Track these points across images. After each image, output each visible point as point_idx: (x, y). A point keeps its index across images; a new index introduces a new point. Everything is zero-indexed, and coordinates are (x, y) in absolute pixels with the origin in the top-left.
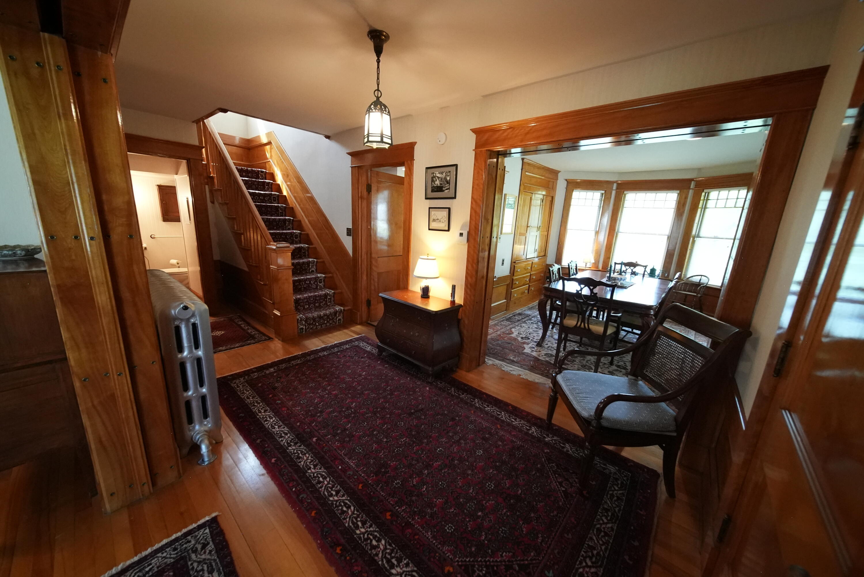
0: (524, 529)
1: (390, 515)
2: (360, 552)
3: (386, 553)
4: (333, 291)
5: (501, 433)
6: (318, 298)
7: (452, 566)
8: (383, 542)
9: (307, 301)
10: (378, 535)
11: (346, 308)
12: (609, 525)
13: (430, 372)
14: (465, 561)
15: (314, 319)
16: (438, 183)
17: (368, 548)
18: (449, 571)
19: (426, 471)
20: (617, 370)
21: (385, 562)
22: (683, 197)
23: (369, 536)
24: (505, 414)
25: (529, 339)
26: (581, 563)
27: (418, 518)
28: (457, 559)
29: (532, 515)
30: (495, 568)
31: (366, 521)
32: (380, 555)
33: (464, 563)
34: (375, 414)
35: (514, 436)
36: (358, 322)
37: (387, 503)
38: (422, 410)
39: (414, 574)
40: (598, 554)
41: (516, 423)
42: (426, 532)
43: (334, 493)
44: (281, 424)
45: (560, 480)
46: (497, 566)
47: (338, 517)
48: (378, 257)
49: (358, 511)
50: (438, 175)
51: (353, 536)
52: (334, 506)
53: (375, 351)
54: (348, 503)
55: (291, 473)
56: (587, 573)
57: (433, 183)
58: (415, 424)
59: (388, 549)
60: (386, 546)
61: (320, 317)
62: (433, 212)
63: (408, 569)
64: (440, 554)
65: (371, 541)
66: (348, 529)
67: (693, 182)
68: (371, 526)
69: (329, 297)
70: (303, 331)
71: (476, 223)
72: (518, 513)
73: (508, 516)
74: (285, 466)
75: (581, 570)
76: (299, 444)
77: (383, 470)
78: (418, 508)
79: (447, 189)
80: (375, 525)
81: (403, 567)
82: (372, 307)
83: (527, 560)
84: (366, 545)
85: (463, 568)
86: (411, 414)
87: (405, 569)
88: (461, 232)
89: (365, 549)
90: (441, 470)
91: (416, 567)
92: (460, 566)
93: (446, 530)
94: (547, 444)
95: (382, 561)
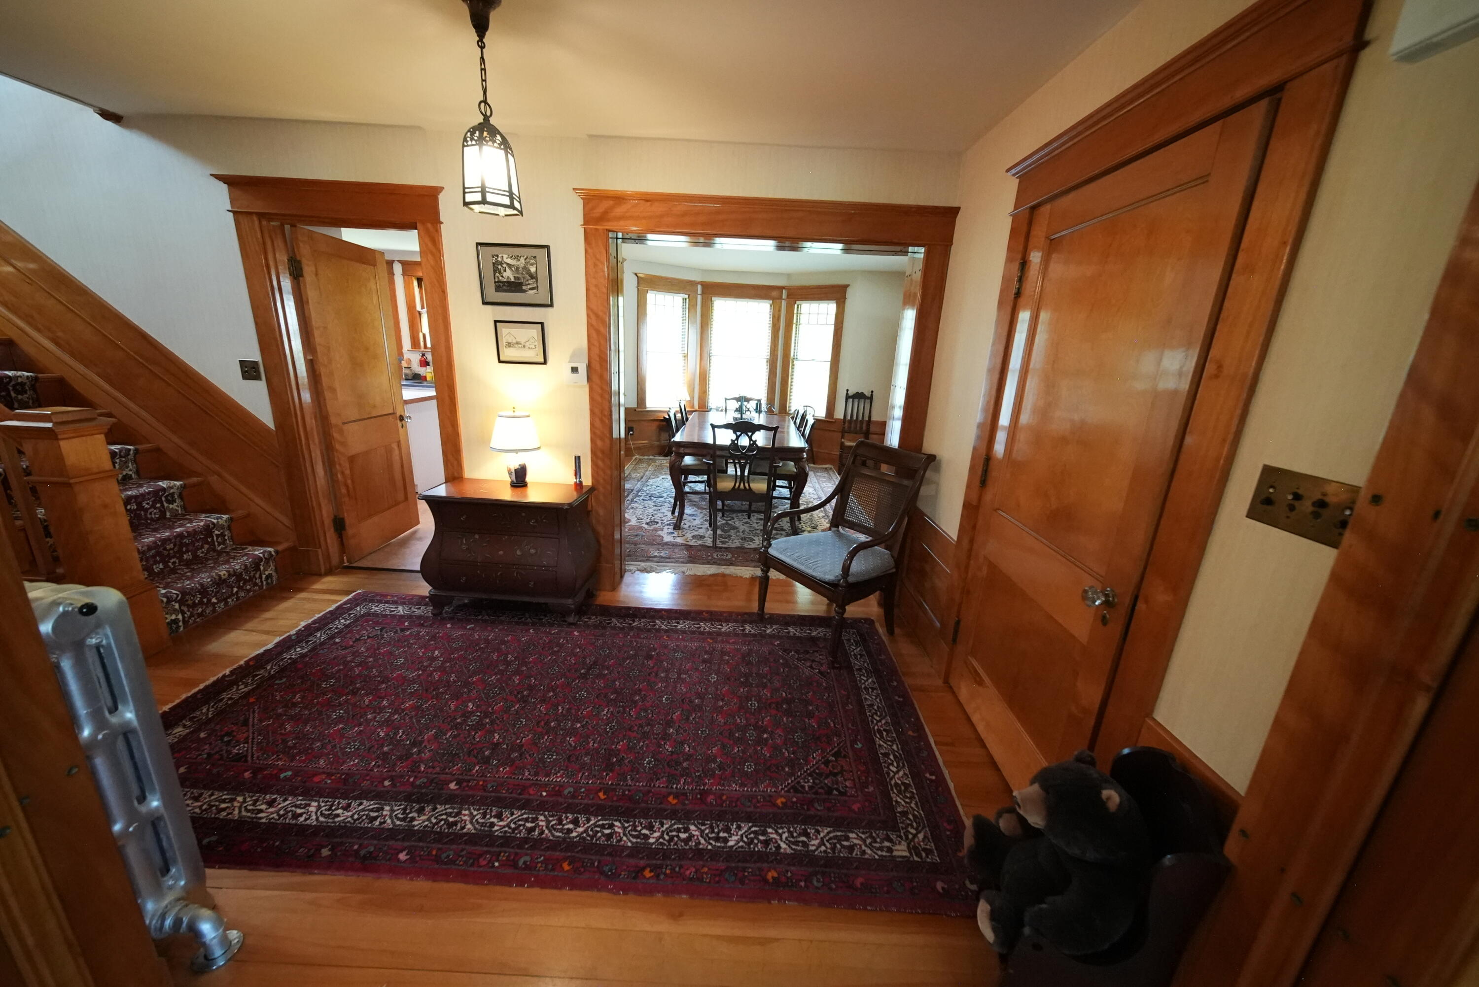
0: (814, 724)
1: (674, 798)
2: (677, 855)
3: (707, 835)
4: (225, 517)
5: (719, 646)
6: (186, 541)
7: (782, 796)
8: (692, 827)
9: (158, 554)
10: (681, 826)
11: (280, 548)
12: (870, 680)
13: (572, 606)
14: (789, 784)
15: (203, 590)
16: (509, 275)
17: (682, 846)
18: (782, 803)
19: (671, 730)
20: (777, 534)
21: (714, 843)
22: (777, 310)
23: (670, 834)
24: (705, 624)
25: (657, 523)
26: (872, 722)
27: (709, 780)
28: (780, 787)
29: (811, 708)
30: (817, 771)
31: (651, 823)
32: (702, 841)
33: (789, 787)
34: (525, 701)
35: (733, 643)
36: (323, 570)
37: (658, 789)
38: (595, 663)
39: (753, 829)
40: (878, 707)
41: (725, 628)
42: (729, 787)
43: (571, 826)
44: (344, 802)
45: (808, 664)
46: (817, 768)
47: (608, 845)
48: (344, 424)
49: (628, 822)
50: (509, 261)
51: (651, 848)
52: (589, 838)
53: (426, 611)
54: (605, 822)
55: (463, 850)
56: (881, 726)
57: (497, 274)
58: (602, 685)
59: (705, 829)
60: (699, 829)
61: (220, 582)
62: (504, 330)
63: (743, 831)
64: (761, 796)
65: (678, 836)
66: (637, 847)
67: (784, 291)
68: (662, 824)
69: (217, 532)
70: (178, 627)
71: (600, 350)
72: (798, 714)
73: (791, 722)
74: (439, 849)
75: (876, 728)
76: (427, 809)
77: (615, 760)
78: (698, 771)
79: (531, 289)
80: (666, 819)
81: (737, 833)
82: (350, 531)
83: (835, 747)
84: (676, 844)
85: (792, 791)
86: (584, 677)
87: (740, 833)
88: (574, 365)
89: (679, 850)
90: (688, 719)
91: (750, 822)
92: (788, 791)
93: (747, 771)
94: (772, 636)
95: (711, 844)
